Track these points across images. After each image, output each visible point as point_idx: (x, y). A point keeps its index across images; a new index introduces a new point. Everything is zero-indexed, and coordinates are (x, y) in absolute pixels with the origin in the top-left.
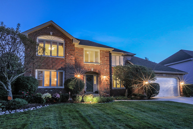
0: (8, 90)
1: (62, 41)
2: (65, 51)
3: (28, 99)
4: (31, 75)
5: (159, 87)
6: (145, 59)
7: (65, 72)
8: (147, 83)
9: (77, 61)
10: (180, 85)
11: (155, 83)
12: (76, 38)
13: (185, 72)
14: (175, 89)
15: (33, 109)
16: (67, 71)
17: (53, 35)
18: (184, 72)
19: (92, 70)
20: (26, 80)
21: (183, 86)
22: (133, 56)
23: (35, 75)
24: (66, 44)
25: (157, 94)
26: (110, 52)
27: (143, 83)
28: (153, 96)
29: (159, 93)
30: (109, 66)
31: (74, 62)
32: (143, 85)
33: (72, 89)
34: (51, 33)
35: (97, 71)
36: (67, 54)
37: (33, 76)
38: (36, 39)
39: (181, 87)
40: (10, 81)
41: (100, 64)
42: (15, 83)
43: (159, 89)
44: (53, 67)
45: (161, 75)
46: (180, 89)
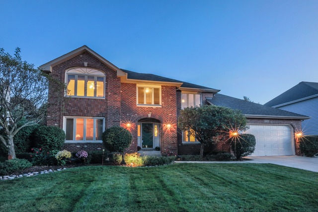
0: (7, 146)
1: (101, 74)
2: (106, 88)
3: (38, 159)
4: (56, 124)
5: (255, 140)
6: (243, 99)
7: (106, 120)
8: (235, 134)
9: (127, 103)
10: (295, 136)
11: (248, 135)
12: (121, 69)
13: (305, 116)
14: (287, 144)
15: (34, 174)
16: (108, 118)
17: (89, 66)
18: (303, 116)
19: (150, 116)
20: (46, 132)
21: (300, 139)
22: (216, 93)
23: (62, 125)
24: (107, 78)
25: (252, 152)
26: (177, 88)
27: (229, 134)
28: (245, 155)
29: (254, 149)
30: (176, 110)
31: (119, 104)
32: (229, 137)
33: (111, 143)
34: (86, 64)
35: (157, 117)
36: (109, 93)
37: (59, 126)
38: (64, 73)
39: (297, 141)
40: (11, 133)
41: (161, 107)
42: (30, 136)
43: (254, 144)
44: (88, 112)
45: (261, 121)
46: (295, 144)
